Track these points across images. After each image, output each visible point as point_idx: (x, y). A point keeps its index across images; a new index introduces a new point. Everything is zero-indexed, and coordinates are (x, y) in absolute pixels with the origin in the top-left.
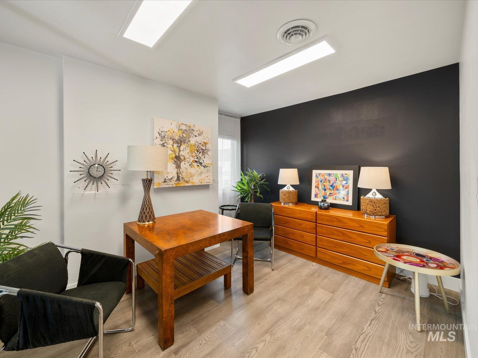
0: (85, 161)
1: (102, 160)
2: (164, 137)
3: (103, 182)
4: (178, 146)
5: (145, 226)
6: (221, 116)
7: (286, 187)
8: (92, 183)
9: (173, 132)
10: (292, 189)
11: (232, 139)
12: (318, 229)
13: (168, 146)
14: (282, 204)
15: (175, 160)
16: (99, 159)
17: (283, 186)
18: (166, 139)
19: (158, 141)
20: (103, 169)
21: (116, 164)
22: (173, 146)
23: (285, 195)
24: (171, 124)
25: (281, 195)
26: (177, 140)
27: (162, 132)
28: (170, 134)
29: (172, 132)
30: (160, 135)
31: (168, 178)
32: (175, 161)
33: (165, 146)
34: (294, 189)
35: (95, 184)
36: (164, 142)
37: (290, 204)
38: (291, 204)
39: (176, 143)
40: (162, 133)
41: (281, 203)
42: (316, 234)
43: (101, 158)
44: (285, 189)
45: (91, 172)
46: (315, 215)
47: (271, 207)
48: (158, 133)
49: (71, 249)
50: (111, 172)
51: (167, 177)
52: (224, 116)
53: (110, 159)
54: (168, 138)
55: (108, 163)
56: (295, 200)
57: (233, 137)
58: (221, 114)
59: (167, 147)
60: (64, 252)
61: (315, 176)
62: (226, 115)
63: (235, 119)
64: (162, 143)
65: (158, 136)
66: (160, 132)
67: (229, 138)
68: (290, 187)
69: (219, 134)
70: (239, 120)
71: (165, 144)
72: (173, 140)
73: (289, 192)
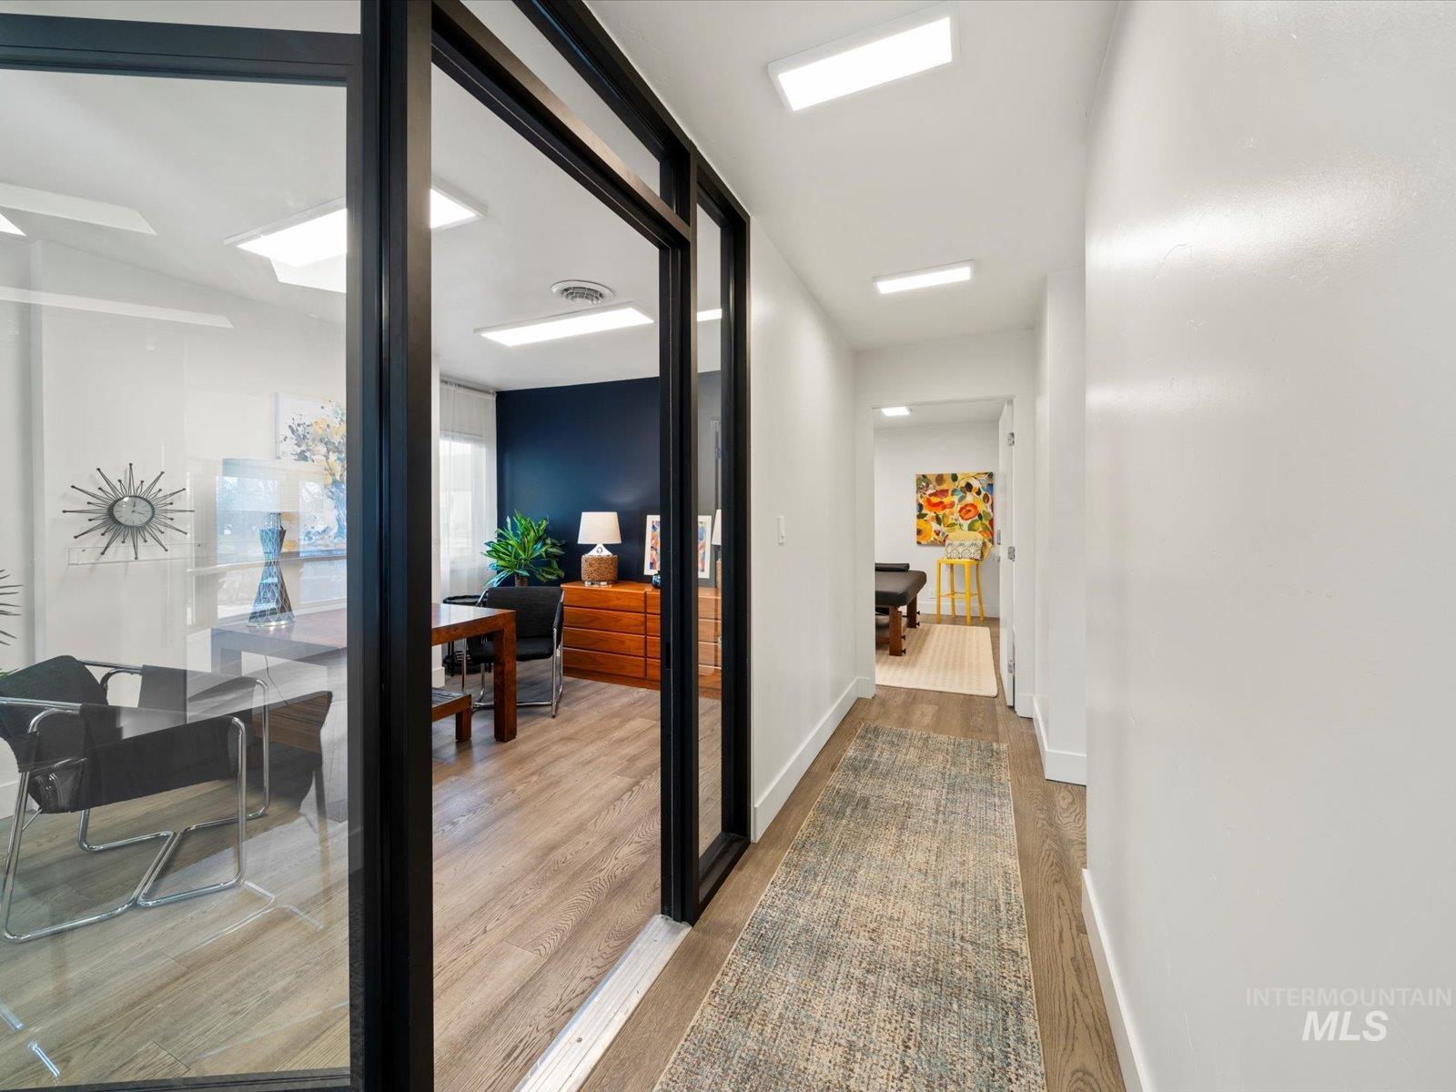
0: (100, 489)
1: (145, 486)
2: (304, 436)
3: (148, 537)
4: (339, 459)
5: (268, 631)
6: (446, 387)
7: (595, 549)
8: (120, 539)
9: (328, 426)
10: (606, 553)
11: (475, 441)
12: (648, 624)
13: (314, 458)
14: (587, 584)
15: (333, 490)
16: (137, 483)
17: (590, 547)
18: (310, 442)
19: (290, 447)
20: (149, 508)
21: (180, 496)
22: (327, 458)
23: (591, 565)
24: (322, 408)
25: (584, 565)
26: (337, 444)
27: (299, 425)
28: (321, 432)
29: (324, 426)
30: (293, 432)
31: (316, 529)
32: (331, 492)
33: (305, 459)
34: (610, 554)
35: (129, 541)
36: (303, 448)
37: (602, 583)
38: (605, 583)
39: (334, 452)
40: (300, 429)
41: (583, 582)
42: (646, 634)
43: (142, 482)
44: (593, 553)
45: (117, 515)
46: (643, 599)
47: (558, 593)
48: (290, 427)
49: (116, 667)
50: (169, 515)
51: (313, 528)
52: (452, 388)
53: (165, 486)
54: (314, 440)
55: (161, 494)
56: (612, 574)
57: (476, 437)
58: (446, 382)
59: (313, 461)
60: (98, 674)
61: (651, 526)
62: (459, 385)
63: (480, 395)
64: (299, 450)
65: (289, 433)
66: (293, 426)
67: (467, 440)
68: (604, 548)
69: (441, 429)
70: (493, 399)
71: (308, 454)
72: (326, 444)
73: (600, 560)
